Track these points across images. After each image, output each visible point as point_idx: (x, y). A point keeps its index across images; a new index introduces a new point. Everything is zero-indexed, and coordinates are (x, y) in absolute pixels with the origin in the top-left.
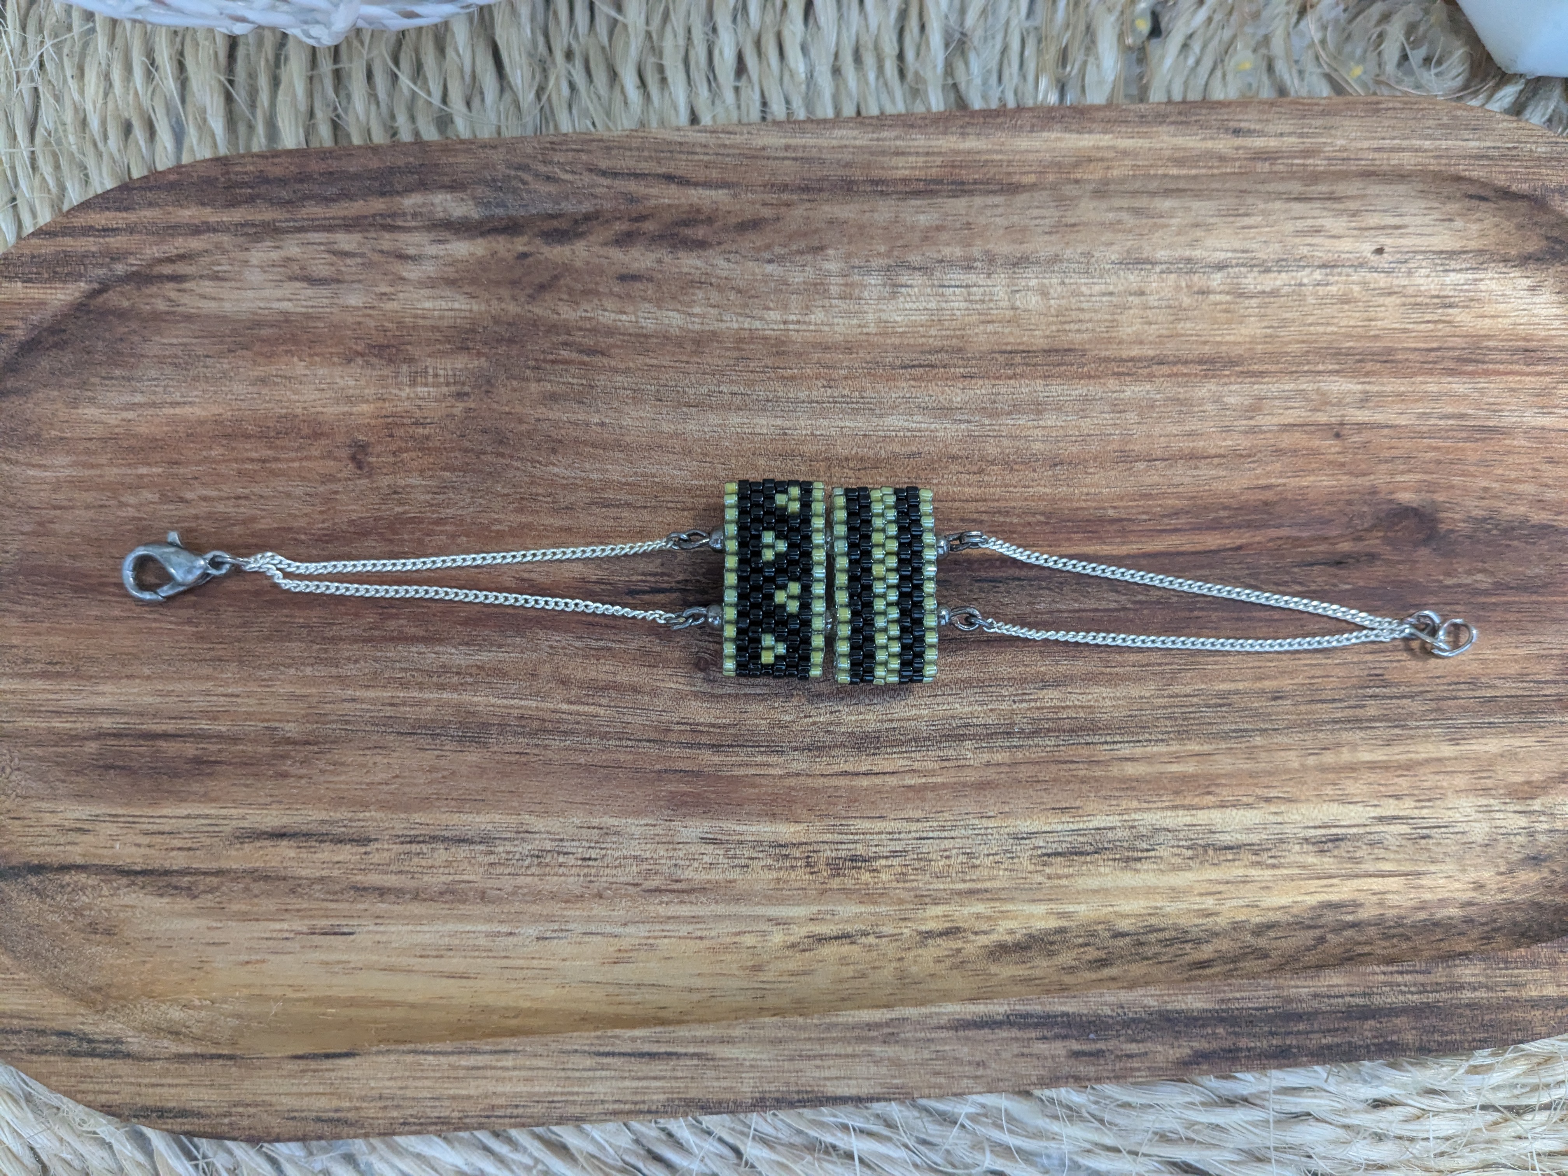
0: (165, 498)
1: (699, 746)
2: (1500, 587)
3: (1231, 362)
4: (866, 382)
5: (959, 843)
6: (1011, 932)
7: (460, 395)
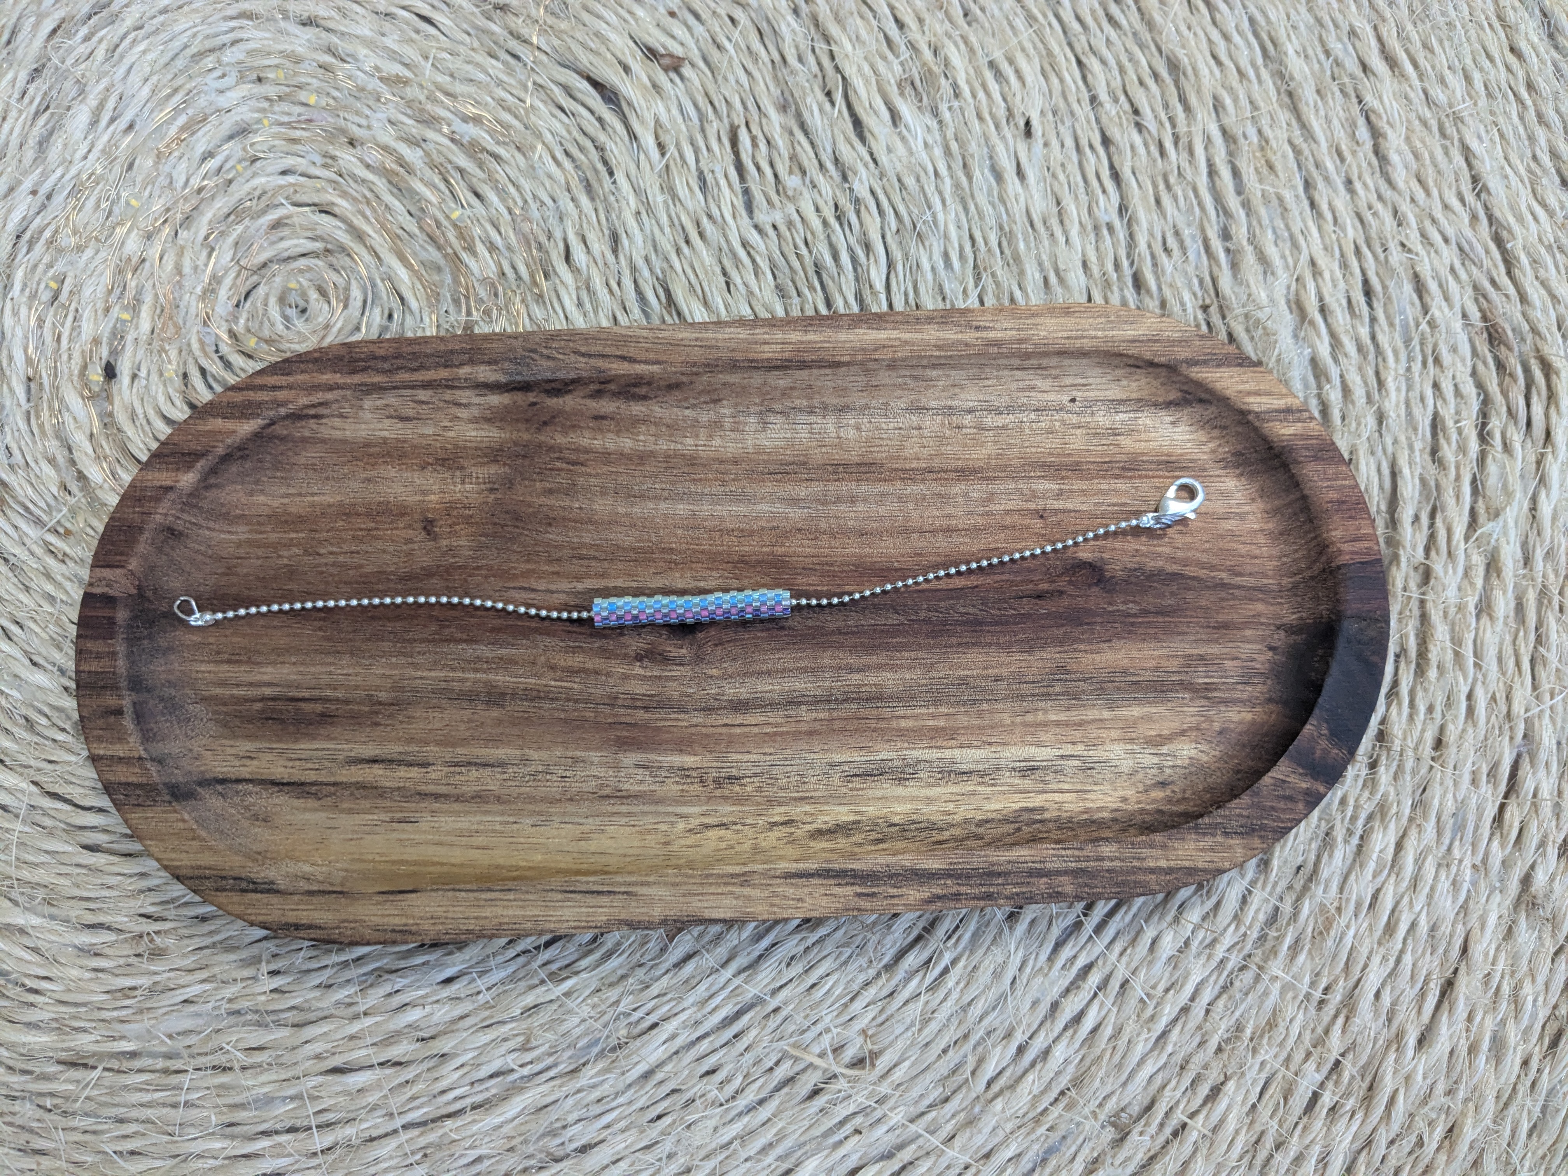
0: (306, 552)
1: (635, 708)
2: (1144, 612)
3: (975, 471)
4: (745, 483)
5: (795, 768)
6: (826, 823)
7: (491, 490)
